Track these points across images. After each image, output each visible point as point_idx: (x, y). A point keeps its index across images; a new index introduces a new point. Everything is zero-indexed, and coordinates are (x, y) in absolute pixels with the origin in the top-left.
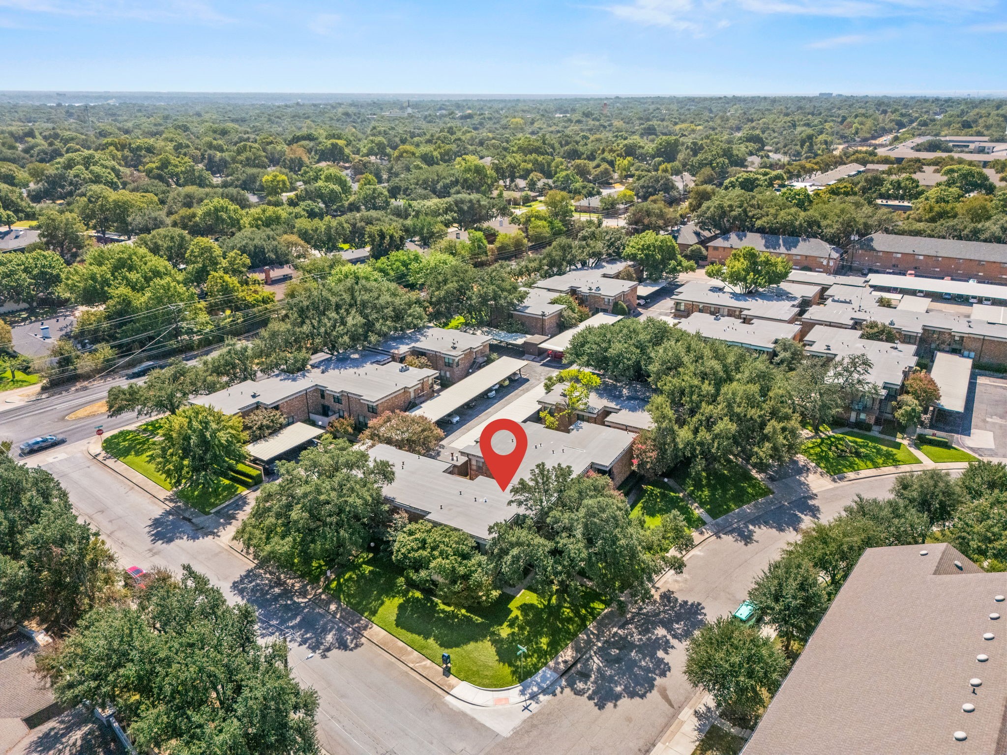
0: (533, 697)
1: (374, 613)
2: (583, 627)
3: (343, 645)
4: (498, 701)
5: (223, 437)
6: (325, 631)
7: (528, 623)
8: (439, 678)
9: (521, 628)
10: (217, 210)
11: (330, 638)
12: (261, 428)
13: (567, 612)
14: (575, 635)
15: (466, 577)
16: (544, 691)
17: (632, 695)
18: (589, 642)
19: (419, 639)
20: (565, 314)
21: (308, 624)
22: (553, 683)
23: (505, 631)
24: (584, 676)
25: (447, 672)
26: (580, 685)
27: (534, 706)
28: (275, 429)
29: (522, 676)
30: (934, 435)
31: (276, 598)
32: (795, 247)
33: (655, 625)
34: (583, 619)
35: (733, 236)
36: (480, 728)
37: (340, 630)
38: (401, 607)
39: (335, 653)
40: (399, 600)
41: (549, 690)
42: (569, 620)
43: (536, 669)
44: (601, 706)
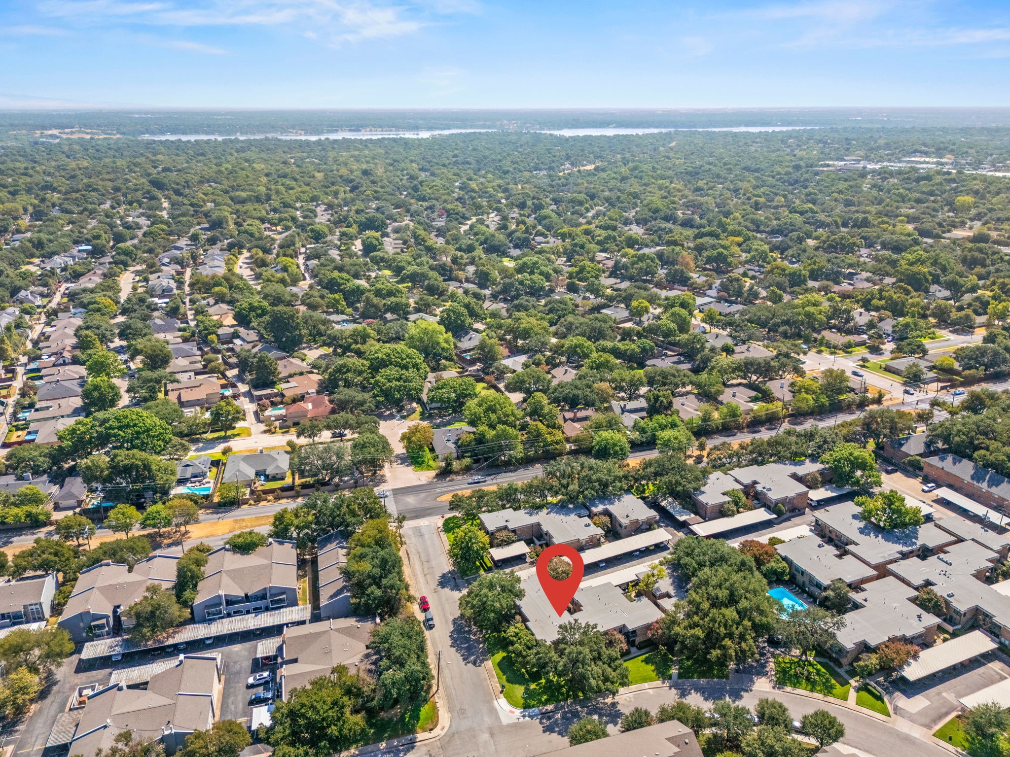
0: (524, 716)
1: (493, 655)
2: (566, 700)
3: (474, 663)
4: (511, 712)
5: (475, 547)
6: (473, 654)
7: (544, 687)
8: (498, 693)
9: (540, 688)
10: (576, 346)
11: (472, 658)
12: (502, 540)
13: (564, 690)
14: (560, 701)
15: (524, 657)
16: (530, 716)
17: (559, 734)
18: (563, 707)
19: (501, 673)
20: (726, 506)
21: (468, 649)
22: (535, 715)
23: (533, 686)
24: (549, 718)
25: (502, 692)
26: (544, 721)
27: (522, 719)
28: (508, 543)
29: (526, 707)
30: (875, 688)
31: (466, 632)
32: (997, 486)
33: (596, 713)
34: (568, 696)
35: (950, 458)
36: (497, 717)
37: (478, 657)
38: (504, 658)
39: (470, 665)
40: (505, 654)
41: (531, 717)
42: (562, 694)
43: (533, 706)
44: (544, 732)
